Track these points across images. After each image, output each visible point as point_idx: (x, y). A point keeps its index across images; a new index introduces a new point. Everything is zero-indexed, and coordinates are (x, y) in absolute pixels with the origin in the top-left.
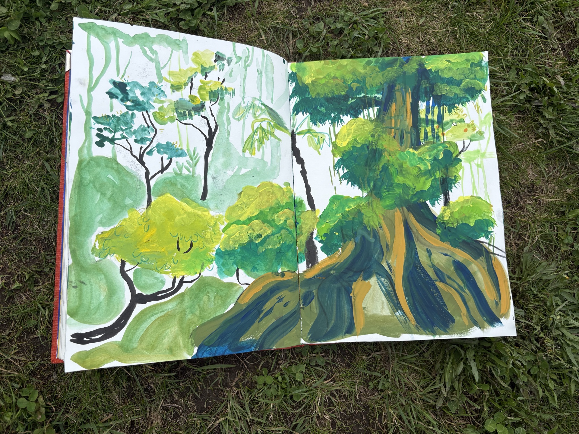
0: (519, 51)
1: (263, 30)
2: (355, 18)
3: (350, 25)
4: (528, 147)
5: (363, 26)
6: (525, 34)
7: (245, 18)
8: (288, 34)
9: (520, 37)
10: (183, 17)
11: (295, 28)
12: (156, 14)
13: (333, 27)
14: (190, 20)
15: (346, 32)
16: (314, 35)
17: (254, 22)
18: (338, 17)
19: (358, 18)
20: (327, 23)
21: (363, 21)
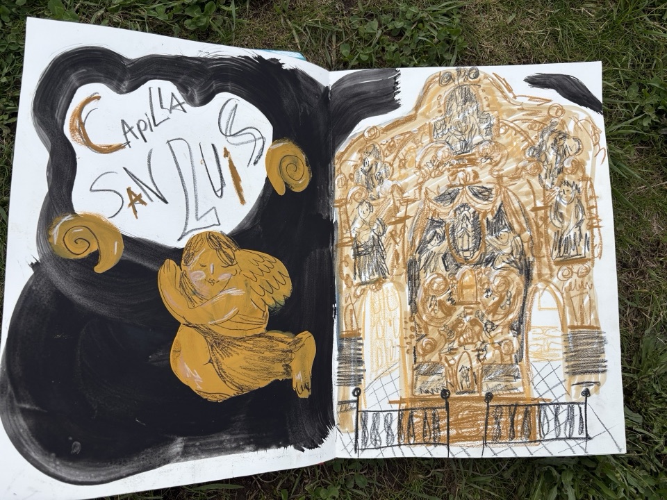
0: (642, 61)
1: (297, 31)
2: (421, 15)
3: (414, 24)
4: (653, 191)
5: (431, 26)
6: (650, 36)
7: (274, 15)
8: (331, 36)
9: (644, 41)
10: (189, 14)
11: (340, 28)
12: (154, 9)
13: (390, 27)
14: (198, 18)
15: (408, 34)
16: (365, 37)
17: (285, 20)
18: (398, 14)
19: (425, 15)
20: (383, 22)
21: (432, 19)
